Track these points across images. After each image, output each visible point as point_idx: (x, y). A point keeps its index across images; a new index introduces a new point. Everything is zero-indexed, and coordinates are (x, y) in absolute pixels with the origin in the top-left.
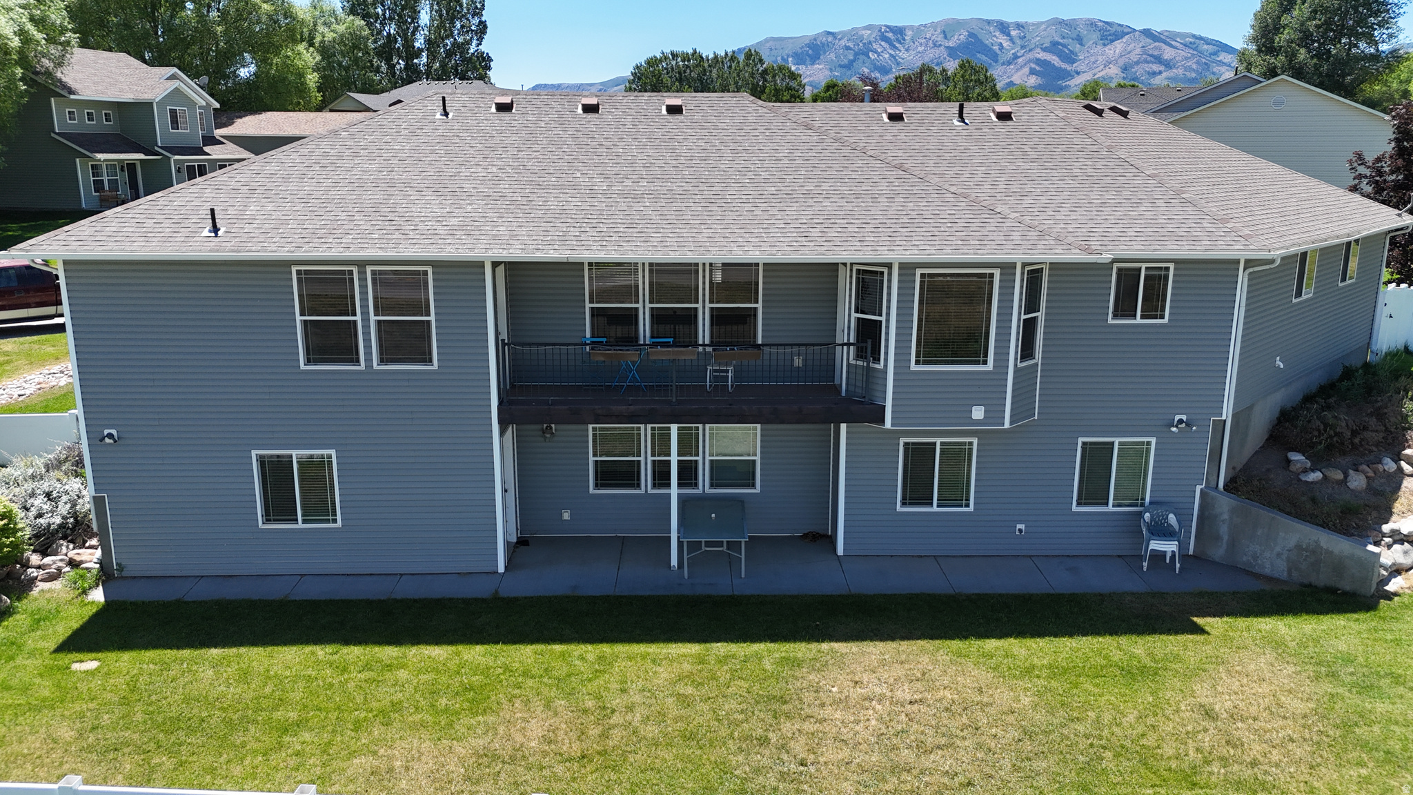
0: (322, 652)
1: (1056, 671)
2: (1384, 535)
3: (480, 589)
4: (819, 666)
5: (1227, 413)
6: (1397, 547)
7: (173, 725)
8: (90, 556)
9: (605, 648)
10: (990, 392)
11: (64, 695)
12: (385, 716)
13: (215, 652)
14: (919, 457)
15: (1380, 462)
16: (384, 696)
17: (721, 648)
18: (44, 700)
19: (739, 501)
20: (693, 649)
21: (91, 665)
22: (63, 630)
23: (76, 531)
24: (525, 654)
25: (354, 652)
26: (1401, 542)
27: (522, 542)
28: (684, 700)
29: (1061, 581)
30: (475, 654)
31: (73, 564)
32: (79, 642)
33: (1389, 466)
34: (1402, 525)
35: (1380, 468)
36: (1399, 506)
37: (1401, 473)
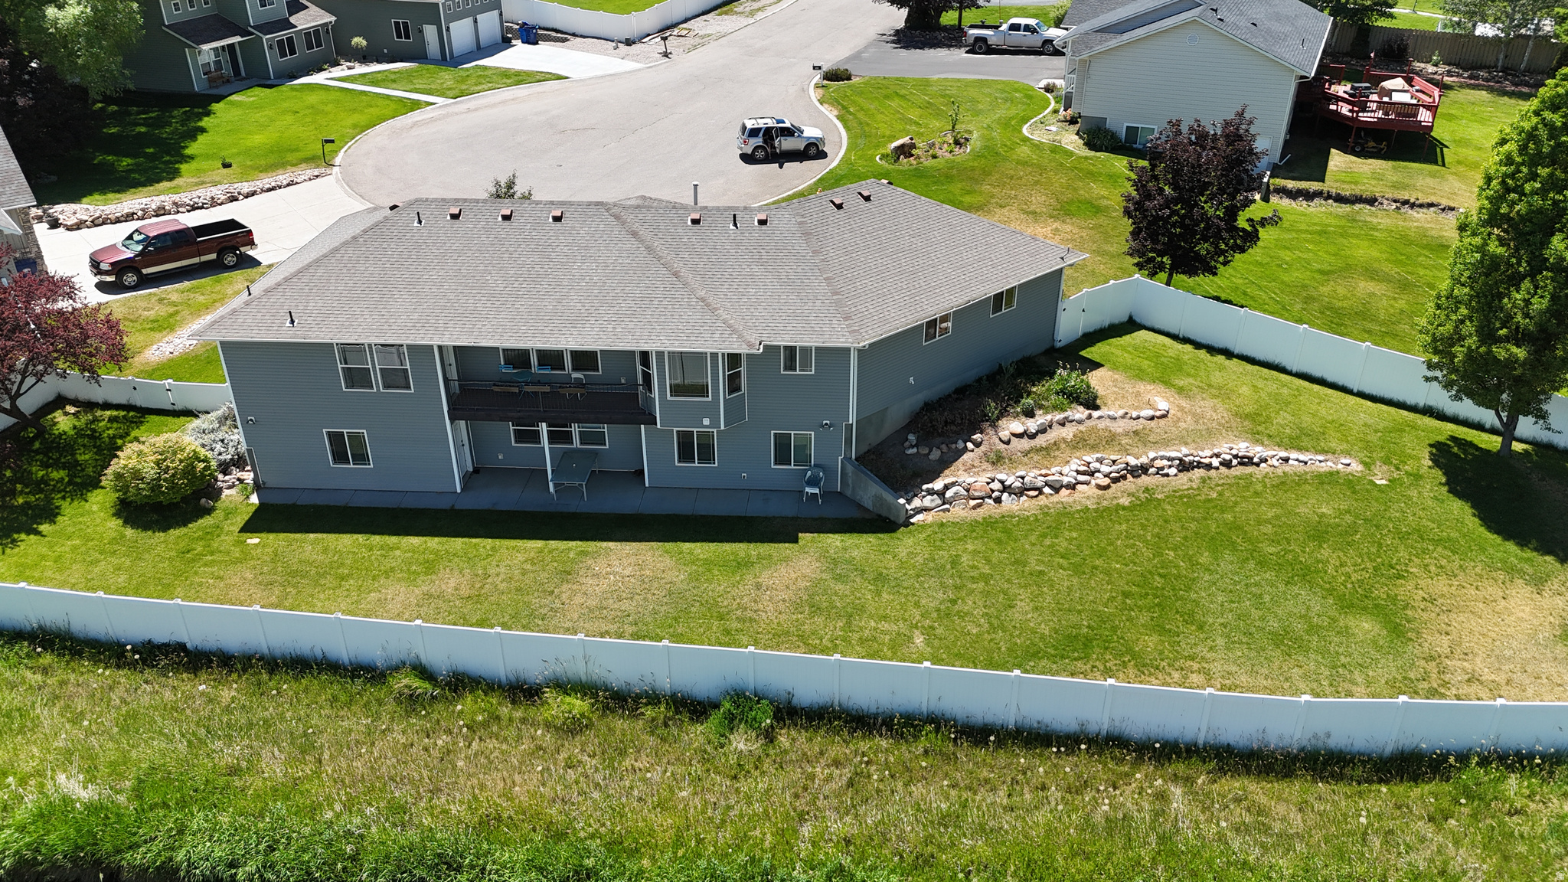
0: (361, 538)
1: (707, 562)
2: (922, 491)
3: (444, 504)
4: (595, 555)
5: (852, 419)
6: (929, 497)
7: (294, 574)
8: (248, 477)
9: (497, 542)
10: (712, 411)
11: (246, 556)
12: (388, 573)
13: (312, 536)
14: (685, 441)
15: (956, 443)
16: (388, 563)
17: (553, 544)
18: (237, 558)
19: (595, 453)
20: (539, 544)
21: (256, 541)
22: (241, 519)
23: (239, 462)
24: (458, 543)
25: (377, 539)
26: (932, 494)
27: (476, 471)
28: (524, 573)
29: (755, 508)
30: (433, 542)
31: (241, 481)
32: (249, 527)
33: (961, 445)
34: (938, 485)
35: (954, 446)
36: (947, 472)
37: (965, 450)
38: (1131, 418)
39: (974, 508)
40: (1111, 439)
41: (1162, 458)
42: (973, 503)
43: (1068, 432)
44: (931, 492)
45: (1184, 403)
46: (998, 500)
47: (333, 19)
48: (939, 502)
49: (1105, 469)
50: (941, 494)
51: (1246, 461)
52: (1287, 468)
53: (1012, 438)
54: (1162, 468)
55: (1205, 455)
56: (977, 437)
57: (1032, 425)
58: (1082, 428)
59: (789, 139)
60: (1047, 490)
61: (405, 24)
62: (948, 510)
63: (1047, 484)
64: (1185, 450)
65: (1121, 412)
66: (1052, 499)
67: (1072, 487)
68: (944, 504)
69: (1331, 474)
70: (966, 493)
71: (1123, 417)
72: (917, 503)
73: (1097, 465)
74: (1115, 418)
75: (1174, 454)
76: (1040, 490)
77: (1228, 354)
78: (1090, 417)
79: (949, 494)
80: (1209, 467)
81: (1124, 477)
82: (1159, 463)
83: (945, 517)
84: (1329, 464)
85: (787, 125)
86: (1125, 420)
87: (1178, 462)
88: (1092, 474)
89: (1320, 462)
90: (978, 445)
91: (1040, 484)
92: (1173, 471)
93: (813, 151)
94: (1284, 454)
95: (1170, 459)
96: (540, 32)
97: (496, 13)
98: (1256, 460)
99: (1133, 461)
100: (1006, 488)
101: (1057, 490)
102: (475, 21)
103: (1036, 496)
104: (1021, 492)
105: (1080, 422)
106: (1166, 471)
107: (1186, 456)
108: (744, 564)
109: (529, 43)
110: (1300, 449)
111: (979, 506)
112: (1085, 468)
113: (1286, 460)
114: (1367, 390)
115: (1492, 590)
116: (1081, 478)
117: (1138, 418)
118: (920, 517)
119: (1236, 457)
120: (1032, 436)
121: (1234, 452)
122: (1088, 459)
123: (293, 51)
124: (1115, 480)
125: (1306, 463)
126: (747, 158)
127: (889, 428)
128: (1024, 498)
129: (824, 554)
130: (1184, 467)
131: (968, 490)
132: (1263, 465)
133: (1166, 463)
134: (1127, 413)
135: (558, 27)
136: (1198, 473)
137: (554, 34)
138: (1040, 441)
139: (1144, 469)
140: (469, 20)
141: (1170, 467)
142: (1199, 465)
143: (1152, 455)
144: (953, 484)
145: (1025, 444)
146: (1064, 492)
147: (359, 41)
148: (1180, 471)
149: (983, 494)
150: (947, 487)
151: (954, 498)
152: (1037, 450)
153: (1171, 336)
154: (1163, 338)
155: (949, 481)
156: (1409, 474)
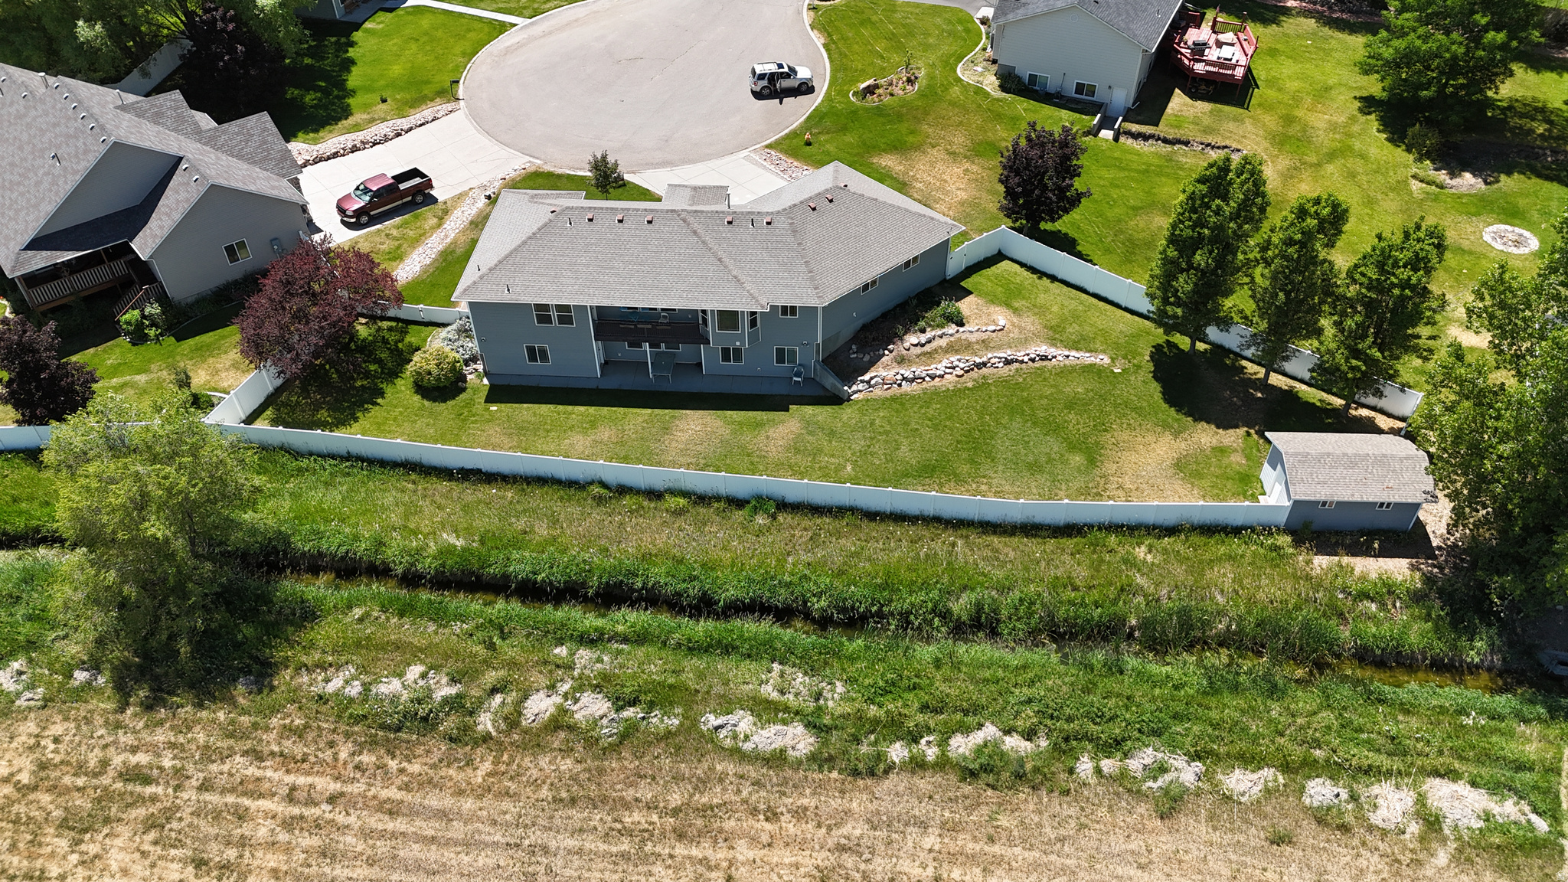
0: (552, 407)
1: (740, 423)
2: (858, 381)
3: (592, 385)
4: (680, 418)
5: (820, 341)
6: (861, 384)
7: (522, 429)
8: (480, 368)
9: (626, 410)
10: (741, 338)
11: (492, 418)
12: (572, 428)
13: (525, 405)
14: (726, 351)
15: (879, 351)
16: (570, 423)
17: (657, 411)
18: (488, 419)
19: (674, 354)
20: (649, 411)
21: (495, 408)
22: (484, 394)
23: (474, 359)
24: (605, 410)
25: (561, 408)
26: (863, 383)
27: (606, 362)
28: (643, 428)
29: (764, 389)
30: (592, 410)
31: (476, 370)
32: (490, 400)
33: (881, 352)
34: (867, 377)
35: (877, 353)
36: (872, 369)
37: (884, 355)
38: (982, 331)
39: (886, 390)
40: (968, 346)
41: (995, 357)
42: (886, 387)
43: (943, 342)
44: (862, 381)
45: (1015, 320)
46: (900, 385)
48: (867, 387)
49: (962, 365)
50: (868, 382)
51: (1044, 358)
52: (1067, 362)
53: (911, 347)
54: (995, 363)
55: (1020, 355)
56: (890, 347)
57: (923, 338)
58: (952, 339)
60: (927, 379)
62: (872, 391)
63: (928, 375)
64: (1009, 353)
65: (974, 328)
66: (930, 384)
67: (942, 376)
68: (870, 388)
69: (1091, 365)
70: (882, 381)
71: (977, 331)
72: (854, 388)
73: (957, 363)
74: (973, 332)
75: (1002, 355)
76: (923, 379)
77: (1053, 278)
78: (958, 331)
79: (873, 382)
80: (1022, 362)
81: (972, 369)
82: (993, 361)
83: (870, 396)
84: (1092, 359)
86: (978, 333)
87: (1004, 360)
88: (954, 368)
89: (1087, 357)
90: (891, 352)
91: (924, 375)
92: (1001, 365)
93: (804, 88)
94: (1067, 353)
95: (999, 358)
98: (1050, 357)
99: (978, 360)
100: (904, 379)
101: (933, 378)
103: (921, 382)
104: (912, 381)
105: (951, 335)
106: (997, 365)
107: (1009, 356)
108: (759, 425)
110: (1077, 349)
111: (889, 388)
112: (950, 365)
113: (1068, 357)
114: (1131, 306)
115: (1150, 438)
116: (948, 371)
117: (986, 331)
118: (856, 396)
119: (1038, 356)
120: (923, 345)
121: (1037, 353)
122: (952, 359)
124: (967, 371)
125: (1078, 358)
126: (758, 95)
127: (841, 342)
128: (914, 383)
129: (803, 419)
130: (1008, 362)
132: (1053, 360)
133: (997, 360)
134: (980, 328)
136: (1016, 365)
138: (927, 348)
139: (984, 364)
141: (999, 362)
142: (1017, 361)
143: (990, 355)
144: (875, 376)
145: (918, 350)
146: (937, 379)
148: (1005, 365)
149: (891, 382)
150: (872, 378)
151: (875, 385)
152: (924, 354)
153: (1022, 265)
154: (1017, 266)
155: (873, 374)
156: (1134, 365)
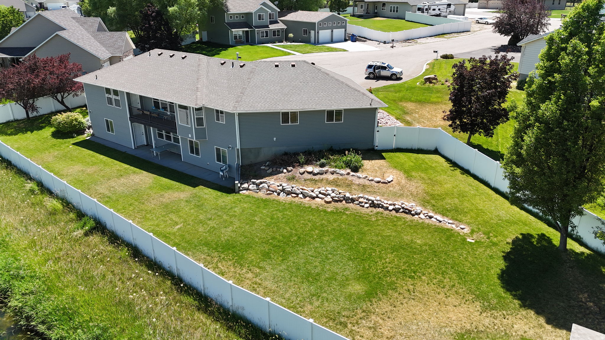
0: (92, 153)
2: (251, 182)
3: (125, 150)
6: (252, 185)
8: (92, 131)
10: (191, 131)
11: (65, 149)
13: (83, 149)
14: (191, 145)
15: (281, 168)
16: (87, 160)
18: (60, 149)
21: (72, 147)
22: (77, 141)
27: (147, 145)
28: (112, 172)
29: (202, 175)
32: (75, 143)
33: (281, 170)
34: (258, 181)
35: (278, 169)
36: (267, 178)
37: (282, 172)
38: (368, 180)
39: (268, 194)
40: (349, 185)
41: (364, 198)
42: (268, 192)
43: (331, 177)
44: (254, 183)
45: (403, 182)
46: (279, 194)
47: (286, 27)
48: (255, 188)
49: (333, 195)
50: (258, 185)
51: (408, 212)
52: (427, 221)
53: (306, 172)
54: (362, 202)
55: (386, 202)
56: (290, 168)
57: (317, 170)
58: (340, 177)
59: (384, 71)
60: (301, 196)
61: (306, 30)
62: (257, 192)
63: (302, 193)
64: (378, 198)
65: (364, 176)
66: (301, 200)
67: (313, 198)
68: (258, 190)
69: (448, 229)
70: (267, 187)
71: (364, 178)
72: (246, 185)
73: (330, 192)
74: (360, 178)
75: (370, 198)
76: (298, 194)
77: (466, 171)
78: (348, 174)
79: (261, 186)
80: (387, 208)
81: (341, 201)
82: (361, 200)
83: (255, 195)
84: (454, 226)
85: (386, 65)
86: (365, 180)
87: (370, 202)
88: (326, 195)
89: (449, 223)
90: (289, 171)
91: (298, 192)
92: (367, 205)
93: (394, 77)
94: (431, 214)
95: (367, 199)
96: (359, 38)
97: (344, 30)
98: (413, 212)
99: (348, 195)
100: (283, 190)
101: (305, 197)
102: (332, 31)
103: (295, 197)
104: (289, 193)
105: (341, 175)
106: (363, 204)
107: (377, 201)
109: (353, 41)
110: (443, 215)
111: (270, 194)
112: (324, 192)
113: (431, 217)
116: (320, 196)
117: (372, 180)
118: (244, 192)
119: (403, 208)
120: (314, 174)
121: (403, 206)
122: (328, 188)
123: (267, 36)
124: (337, 201)
125: (440, 222)
127: (263, 158)
128: (290, 196)
130: (373, 205)
131: (269, 186)
132: (416, 216)
133: (365, 201)
134: (367, 177)
135: (366, 37)
136: (381, 210)
137: (363, 39)
138: (317, 177)
139: (353, 200)
140: (330, 31)
141: (366, 203)
142: (382, 207)
143: (361, 195)
144: (264, 182)
145: (310, 176)
146: (308, 199)
147: (291, 35)
148: (371, 207)
149: (273, 190)
150: (261, 183)
151: (262, 188)
152: (311, 180)
153: (448, 159)
154: (443, 160)
155: (265, 181)
156: (491, 242)
